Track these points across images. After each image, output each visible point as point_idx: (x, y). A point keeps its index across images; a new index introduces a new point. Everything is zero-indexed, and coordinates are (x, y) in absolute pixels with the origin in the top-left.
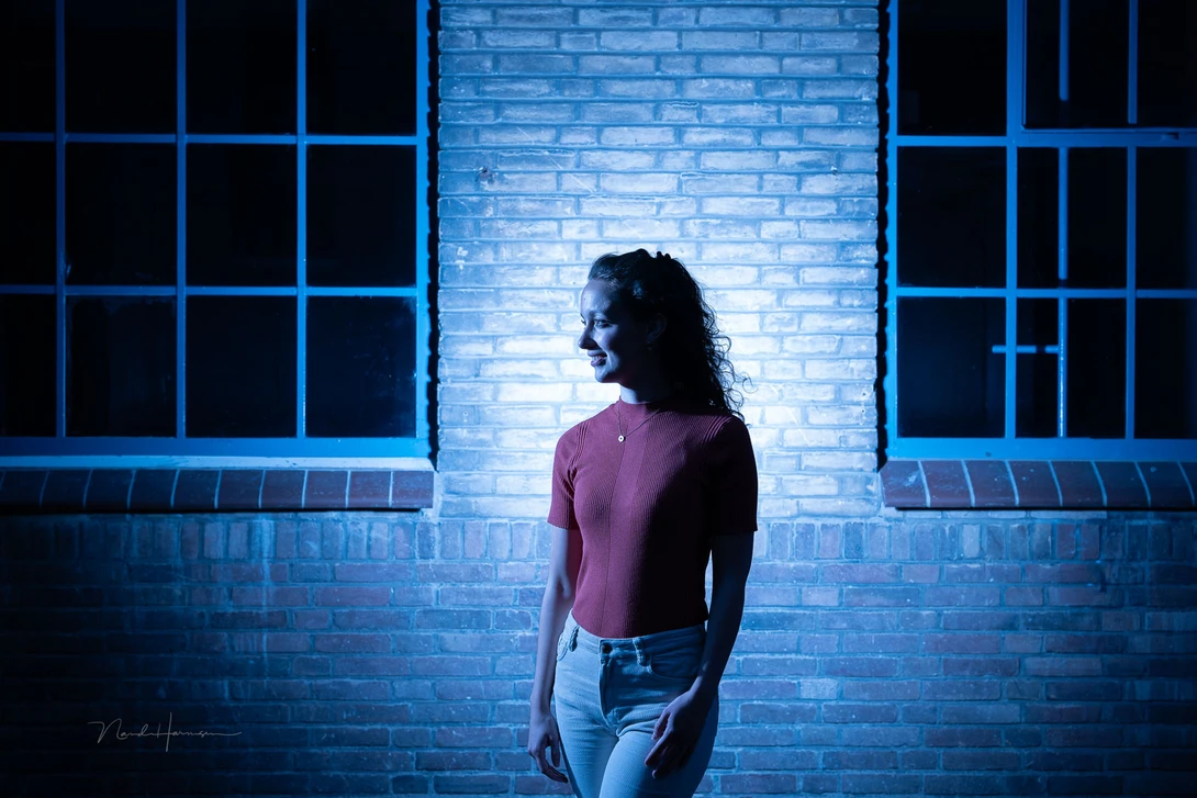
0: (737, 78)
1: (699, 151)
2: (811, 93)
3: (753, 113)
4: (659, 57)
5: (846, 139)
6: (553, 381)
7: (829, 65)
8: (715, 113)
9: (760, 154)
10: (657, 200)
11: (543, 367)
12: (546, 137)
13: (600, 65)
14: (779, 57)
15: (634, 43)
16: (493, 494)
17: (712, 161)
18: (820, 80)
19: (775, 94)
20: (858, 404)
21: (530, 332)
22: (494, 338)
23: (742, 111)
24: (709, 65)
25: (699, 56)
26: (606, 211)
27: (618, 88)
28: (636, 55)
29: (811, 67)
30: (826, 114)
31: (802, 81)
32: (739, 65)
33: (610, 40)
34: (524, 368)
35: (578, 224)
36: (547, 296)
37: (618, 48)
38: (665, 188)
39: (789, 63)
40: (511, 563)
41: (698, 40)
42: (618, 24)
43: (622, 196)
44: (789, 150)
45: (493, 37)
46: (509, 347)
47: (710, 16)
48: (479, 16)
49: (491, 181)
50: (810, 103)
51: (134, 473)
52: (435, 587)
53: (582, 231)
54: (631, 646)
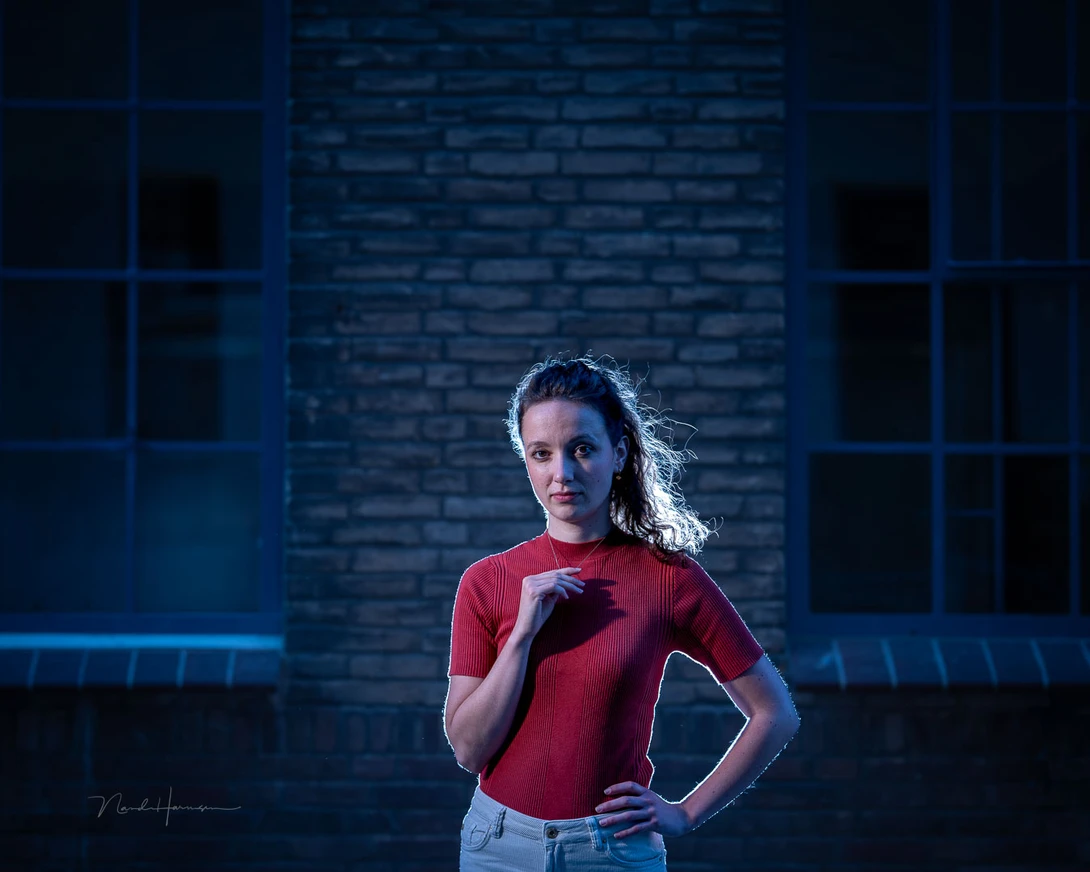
0: (624, 204)
1: (581, 285)
2: (708, 222)
3: (645, 242)
4: (536, 179)
5: (748, 272)
6: (414, 547)
7: (728, 190)
8: (601, 243)
9: (650, 290)
10: (534, 342)
11: (406, 533)
12: (408, 271)
13: (467, 187)
14: (670, 179)
15: (508, 165)
16: (347, 676)
17: (597, 298)
18: (720, 206)
19: (667, 223)
20: (763, 574)
21: (385, 490)
22: (348, 499)
23: (630, 242)
24: (592, 190)
25: (581, 179)
26: (475, 355)
27: (490, 216)
28: (509, 178)
29: (708, 192)
30: (726, 244)
31: (697, 208)
32: (628, 190)
33: (481, 162)
34: (382, 533)
35: (445, 369)
36: (410, 450)
37: (490, 170)
38: (541, 329)
39: (683, 187)
40: (368, 757)
41: (580, 164)
42: (491, 145)
43: (495, 336)
44: (684, 285)
45: (348, 162)
46: (367, 508)
47: (593, 136)
48: (334, 137)
49: (346, 321)
50: (708, 232)
52: (280, 784)
53: (448, 378)
54: (584, 827)
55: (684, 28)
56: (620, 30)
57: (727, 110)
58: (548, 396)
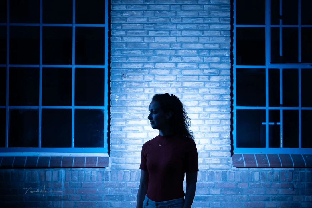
0: (192, 49)
1: (182, 69)
2: (212, 54)
3: (197, 59)
4: (171, 44)
5: (222, 66)
6: (142, 132)
7: (217, 46)
8: (186, 59)
9: (198, 70)
10: (170, 82)
11: (140, 129)
12: (140, 65)
13: (155, 46)
14: (204, 44)
15: (164, 40)
16: (125, 163)
17: (185, 72)
18: (215, 50)
19: (202, 54)
20: (225, 138)
21: (135, 119)
22: (126, 120)
23: (193, 58)
24: (184, 46)
25: (182, 43)
26: (156, 86)
27: (160, 52)
28: (165, 43)
29: (212, 47)
30: (216, 59)
31: (210, 50)
32: (193, 46)
33: (157, 39)
34: (134, 128)
35: (149, 89)
36: (140, 109)
37: (160, 41)
38: (172, 79)
39: (206, 46)
40: (130, 182)
41: (181, 40)
43: (161, 81)
44: (206, 69)
45: (125, 39)
46: (130, 123)
47: (184, 33)
48: (122, 33)
49: (125, 78)
50: (212, 56)
51: (27, 157)
52: (109, 189)
53: (150, 91)
54: (164, 204)
55: (206, 7)
56: (191, 8)
57: (217, 27)
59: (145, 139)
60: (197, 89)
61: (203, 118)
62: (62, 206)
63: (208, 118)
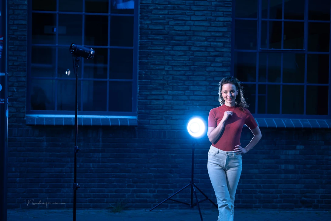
0: (202, 36)
1: (194, 51)
2: (217, 40)
3: (206, 43)
4: (186, 31)
5: (224, 50)
6: (162, 100)
7: (221, 34)
8: (197, 43)
9: (206, 52)
10: (185, 62)
11: (160, 97)
12: (162, 48)
13: (173, 32)
16: (149, 124)
17: (197, 54)
18: (219, 37)
19: (210, 40)
21: (157, 89)
22: (150, 91)
23: (203, 44)
24: (196, 34)
25: (194, 31)
26: (174, 64)
27: (177, 38)
28: (181, 31)
29: (217, 34)
30: (220, 44)
31: (215, 37)
32: (203, 34)
33: (176, 28)
36: (162, 82)
38: (186, 60)
39: (213, 33)
40: (153, 139)
41: (194, 28)
42: (177, 25)
43: (178, 61)
44: (213, 52)
45: (151, 27)
46: (153, 93)
47: (197, 23)
48: (148, 22)
49: (150, 57)
50: (217, 42)
51: (73, 119)
52: (136, 144)
53: (169, 68)
54: (232, 153)
55: (214, 3)
56: (202, 3)
57: (221, 19)
58: (227, 83)
59: (164, 106)
60: (206, 66)
61: (209, 90)
62: (100, 157)
63: (213, 90)
